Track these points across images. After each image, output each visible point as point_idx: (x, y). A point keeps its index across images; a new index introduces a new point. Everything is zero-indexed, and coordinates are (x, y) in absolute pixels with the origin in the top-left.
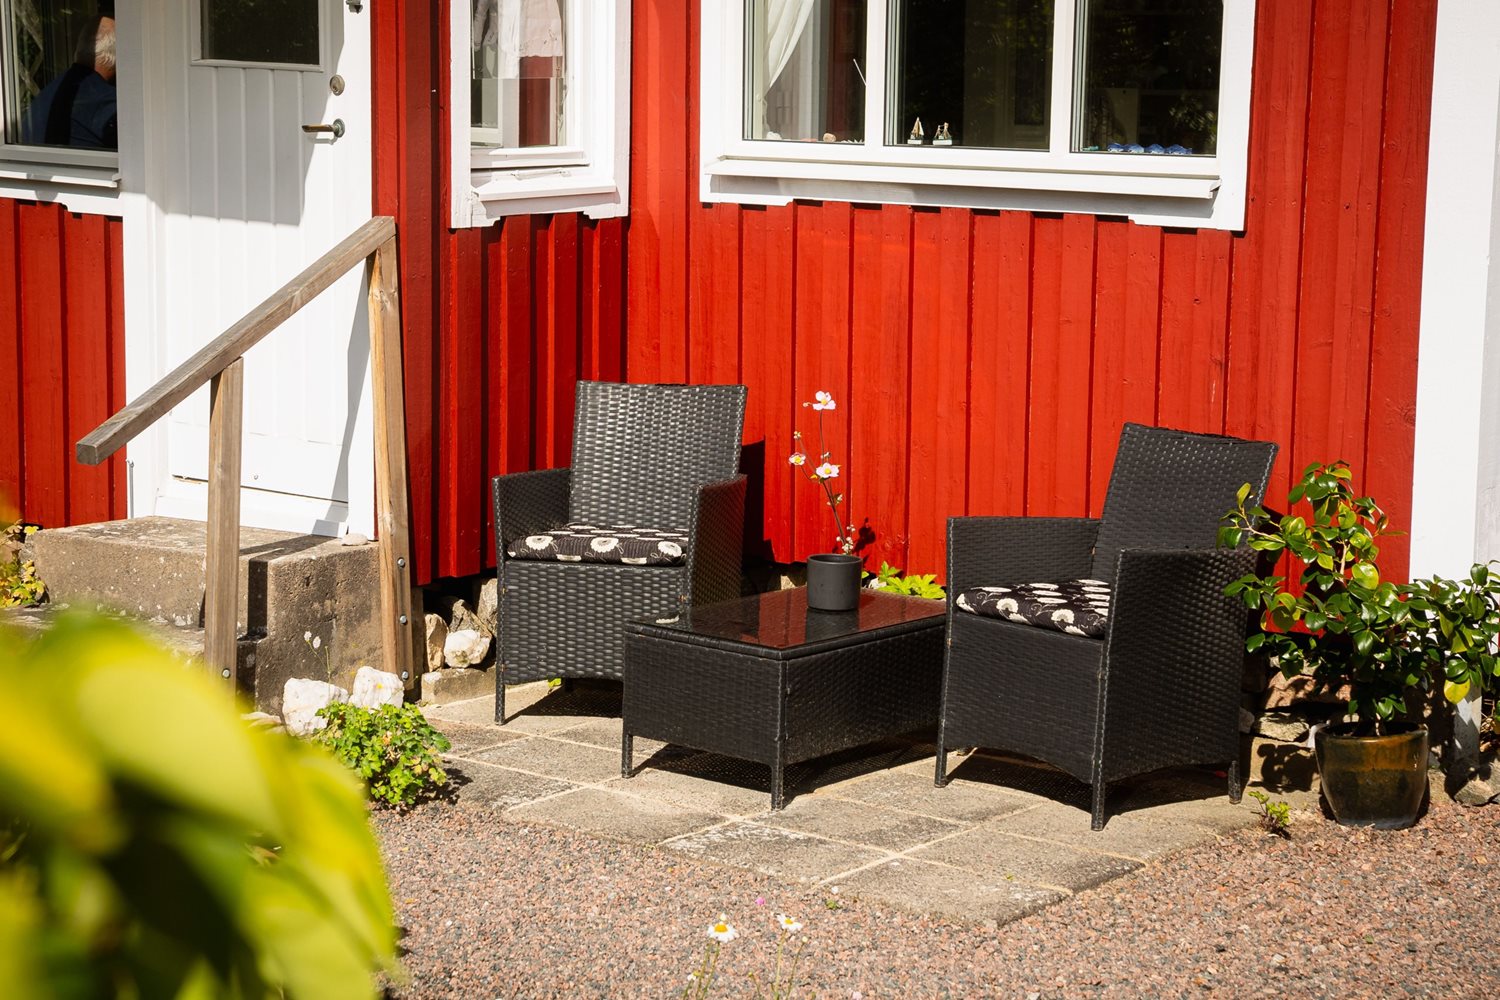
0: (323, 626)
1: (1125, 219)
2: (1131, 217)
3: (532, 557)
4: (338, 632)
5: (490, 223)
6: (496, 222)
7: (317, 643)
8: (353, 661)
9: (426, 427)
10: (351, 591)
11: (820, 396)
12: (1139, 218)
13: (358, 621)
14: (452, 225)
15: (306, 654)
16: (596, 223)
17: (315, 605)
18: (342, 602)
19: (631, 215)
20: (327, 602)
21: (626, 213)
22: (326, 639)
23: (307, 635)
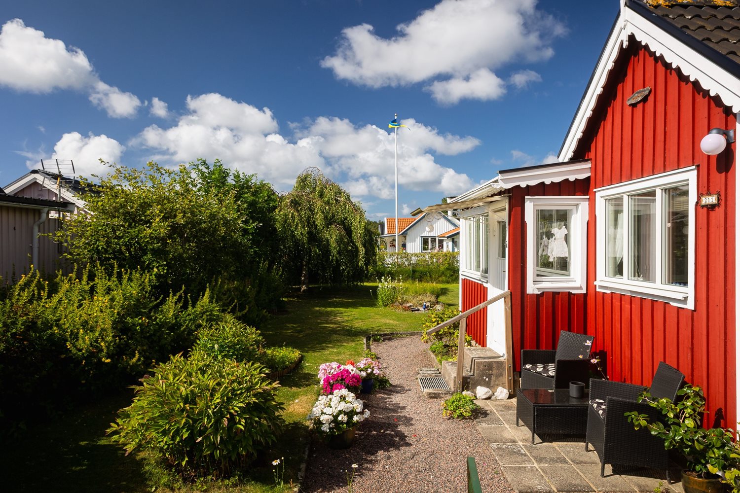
0: (489, 376)
1: (669, 303)
2: (670, 303)
3: (526, 369)
4: (493, 378)
5: (539, 293)
6: (541, 293)
7: (487, 379)
8: (497, 385)
9: (519, 336)
10: (498, 370)
11: (588, 341)
12: (673, 304)
13: (499, 376)
14: (527, 293)
15: (484, 382)
16: (575, 294)
17: (487, 371)
18: (495, 372)
19: (587, 293)
20: (490, 371)
21: (585, 292)
22: (490, 379)
23: (485, 378)
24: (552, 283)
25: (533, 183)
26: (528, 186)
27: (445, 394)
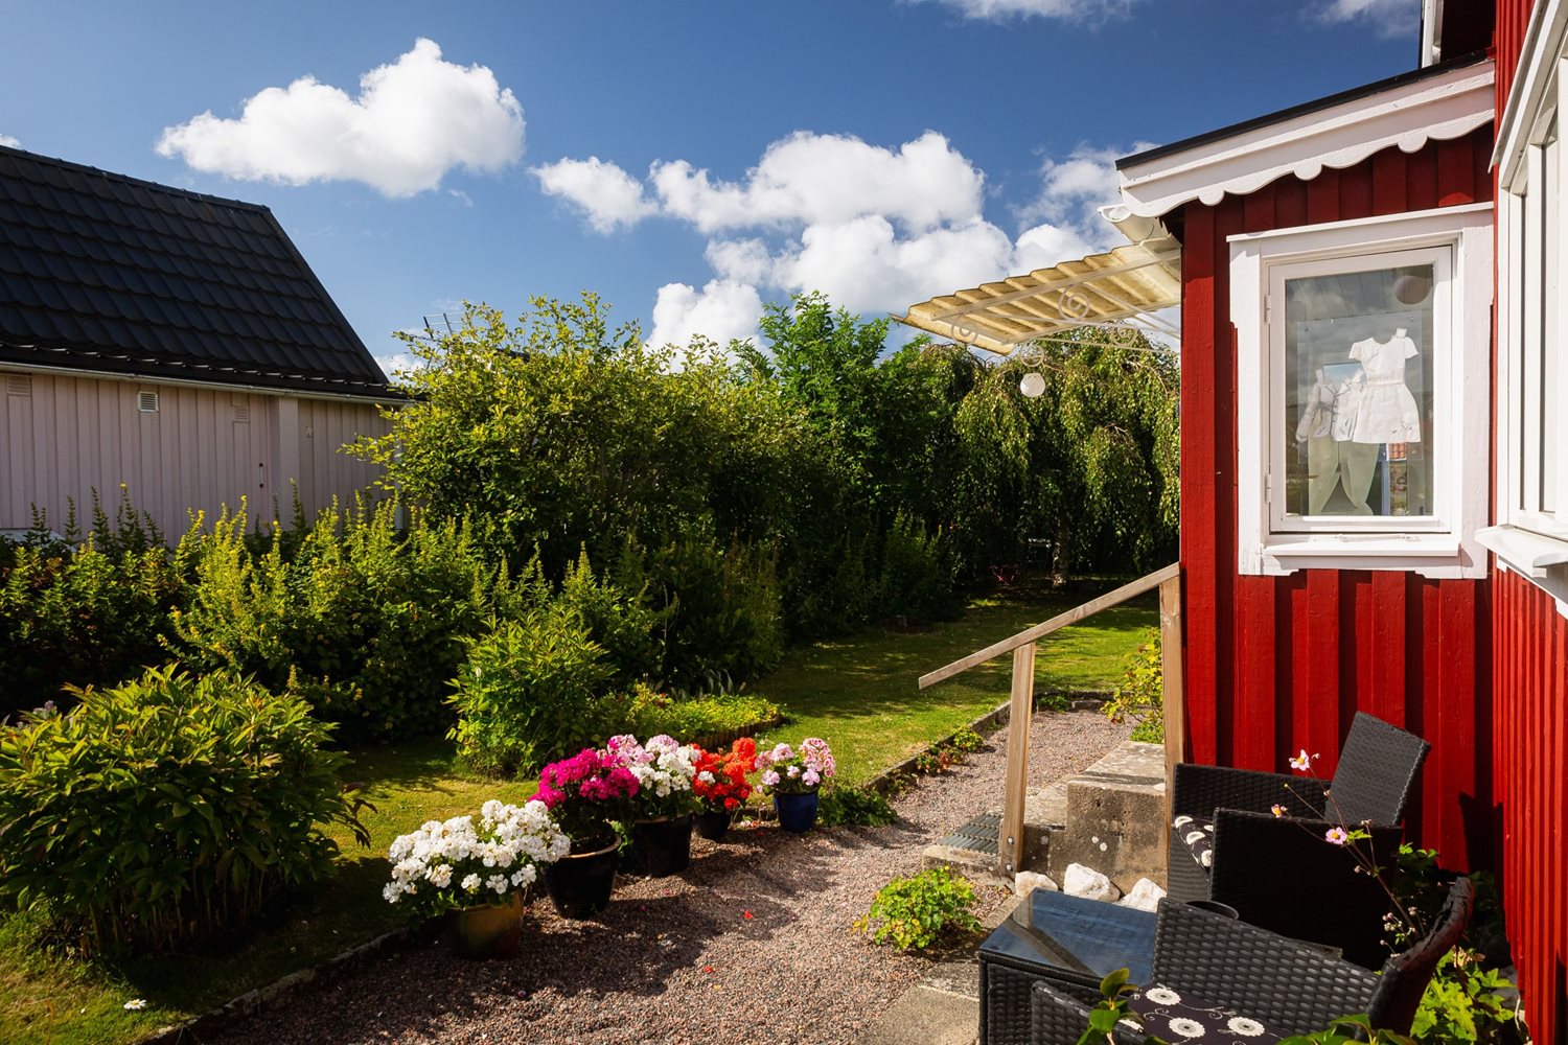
0: (1112, 837)
4: (1124, 846)
5: (1287, 573)
6: (1295, 573)
7: (1103, 847)
8: (1138, 871)
9: (1210, 717)
10: (1138, 821)
13: (1143, 843)
14: (1241, 572)
15: (1092, 852)
16: (1436, 582)
17: (1104, 821)
18: (1129, 826)
19: (1490, 576)
20: (1115, 823)
21: (1484, 576)
22: (1113, 847)
23: (1095, 840)
24: (1345, 541)
25: (1247, 183)
26: (1227, 195)
27: (975, 869)
